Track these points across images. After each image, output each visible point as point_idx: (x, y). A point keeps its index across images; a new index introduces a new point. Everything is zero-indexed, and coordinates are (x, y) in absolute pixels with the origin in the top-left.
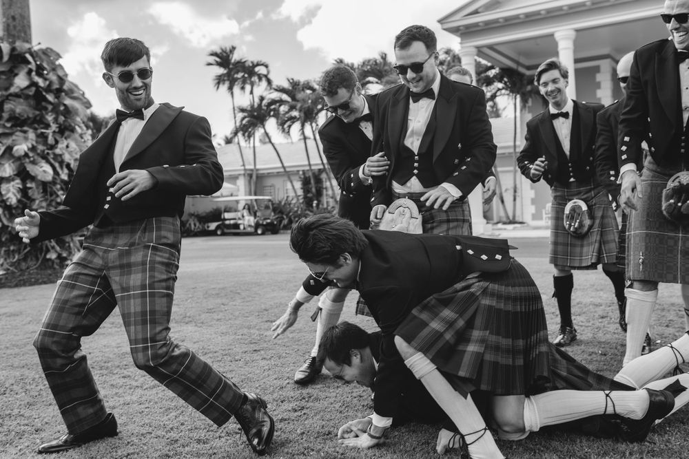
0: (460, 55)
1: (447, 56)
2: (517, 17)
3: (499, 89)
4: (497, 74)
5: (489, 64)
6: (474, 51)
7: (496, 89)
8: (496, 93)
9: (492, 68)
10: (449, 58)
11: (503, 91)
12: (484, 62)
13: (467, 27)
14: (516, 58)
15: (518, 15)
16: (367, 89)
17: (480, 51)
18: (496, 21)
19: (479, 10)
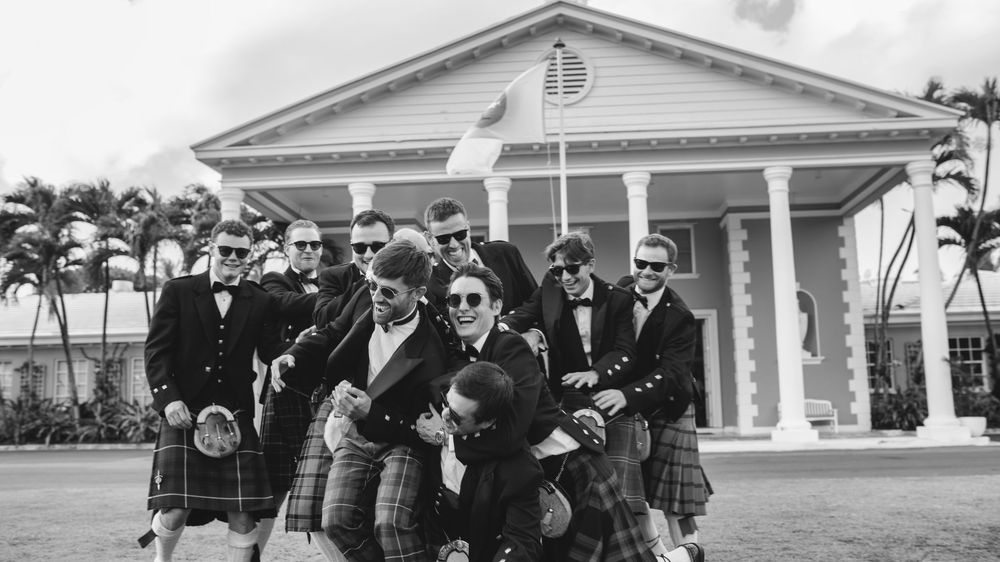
0: (220, 198)
1: (199, 196)
2: (301, 157)
3: (271, 250)
4: (269, 228)
5: (259, 214)
6: (241, 195)
7: (267, 249)
8: (267, 254)
9: (262, 219)
10: (200, 200)
11: (276, 253)
12: (251, 210)
13: (233, 161)
14: (297, 211)
15: (303, 155)
16: (72, 227)
17: (248, 196)
18: (273, 159)
19: (251, 141)
